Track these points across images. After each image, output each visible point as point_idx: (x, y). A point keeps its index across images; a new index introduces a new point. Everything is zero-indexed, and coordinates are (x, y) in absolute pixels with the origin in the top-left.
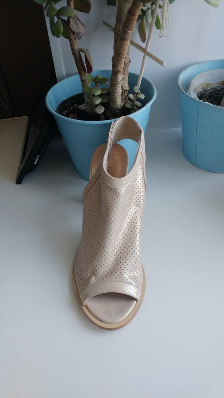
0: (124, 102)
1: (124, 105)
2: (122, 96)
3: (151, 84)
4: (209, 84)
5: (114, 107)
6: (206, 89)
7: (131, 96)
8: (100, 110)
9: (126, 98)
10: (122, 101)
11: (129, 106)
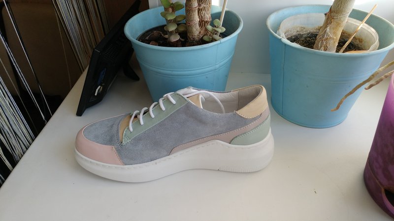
0: (202, 34)
1: (202, 37)
4: (304, 28)
5: (191, 37)
6: (302, 33)
7: (209, 27)
8: (175, 38)
11: (206, 38)
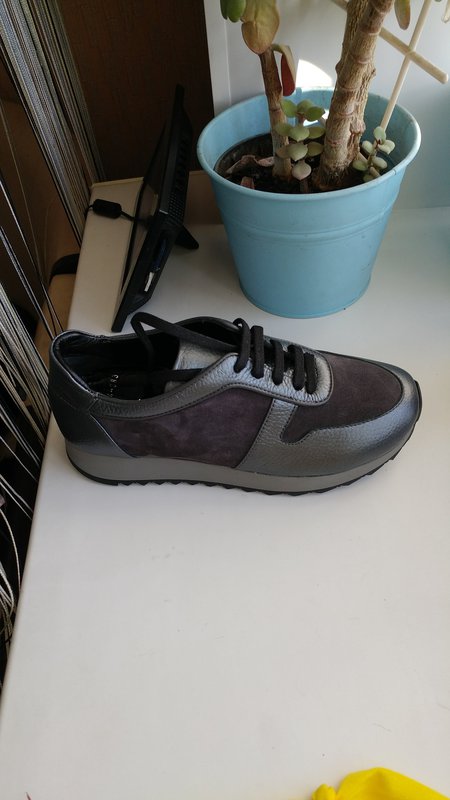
0: (351, 157)
1: (352, 163)
2: (349, 144)
3: (411, 121)
5: (331, 166)
8: (303, 172)
9: (355, 149)
10: (348, 155)
11: (360, 165)
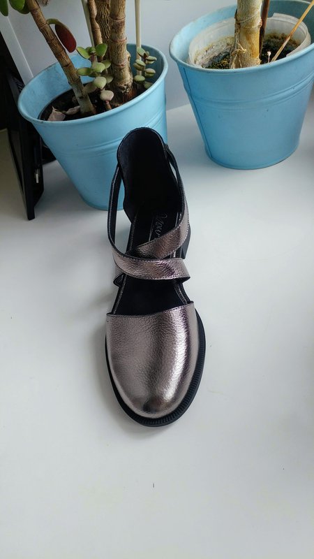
11: (140, 78)
